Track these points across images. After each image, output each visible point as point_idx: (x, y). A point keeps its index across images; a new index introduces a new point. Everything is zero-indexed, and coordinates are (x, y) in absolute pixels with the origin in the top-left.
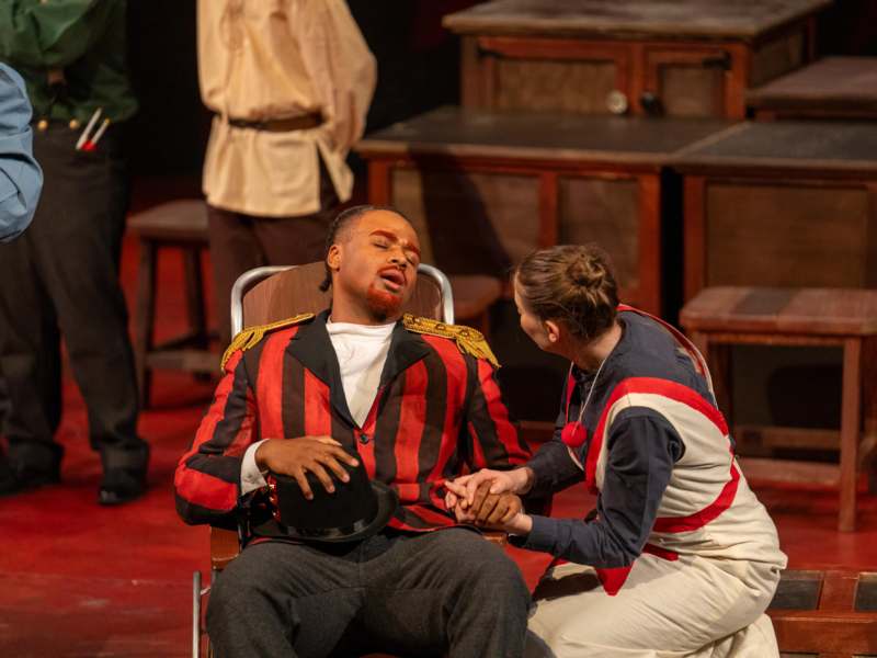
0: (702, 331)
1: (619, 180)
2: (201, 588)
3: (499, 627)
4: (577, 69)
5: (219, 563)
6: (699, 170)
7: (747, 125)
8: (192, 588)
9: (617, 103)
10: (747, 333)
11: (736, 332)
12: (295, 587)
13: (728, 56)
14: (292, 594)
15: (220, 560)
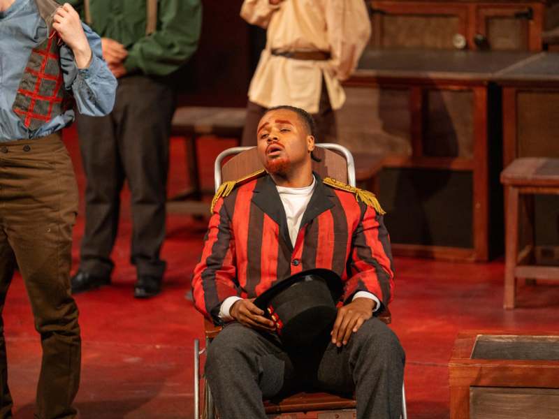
0: (516, 186)
1: (461, 91)
2: (199, 350)
3: (384, 375)
4: (434, 21)
5: (210, 335)
6: (512, 83)
7: (543, 54)
8: (193, 350)
9: (459, 42)
10: (543, 187)
11: (537, 187)
12: (259, 349)
13: (531, 10)
14: (258, 353)
15: (210, 332)
